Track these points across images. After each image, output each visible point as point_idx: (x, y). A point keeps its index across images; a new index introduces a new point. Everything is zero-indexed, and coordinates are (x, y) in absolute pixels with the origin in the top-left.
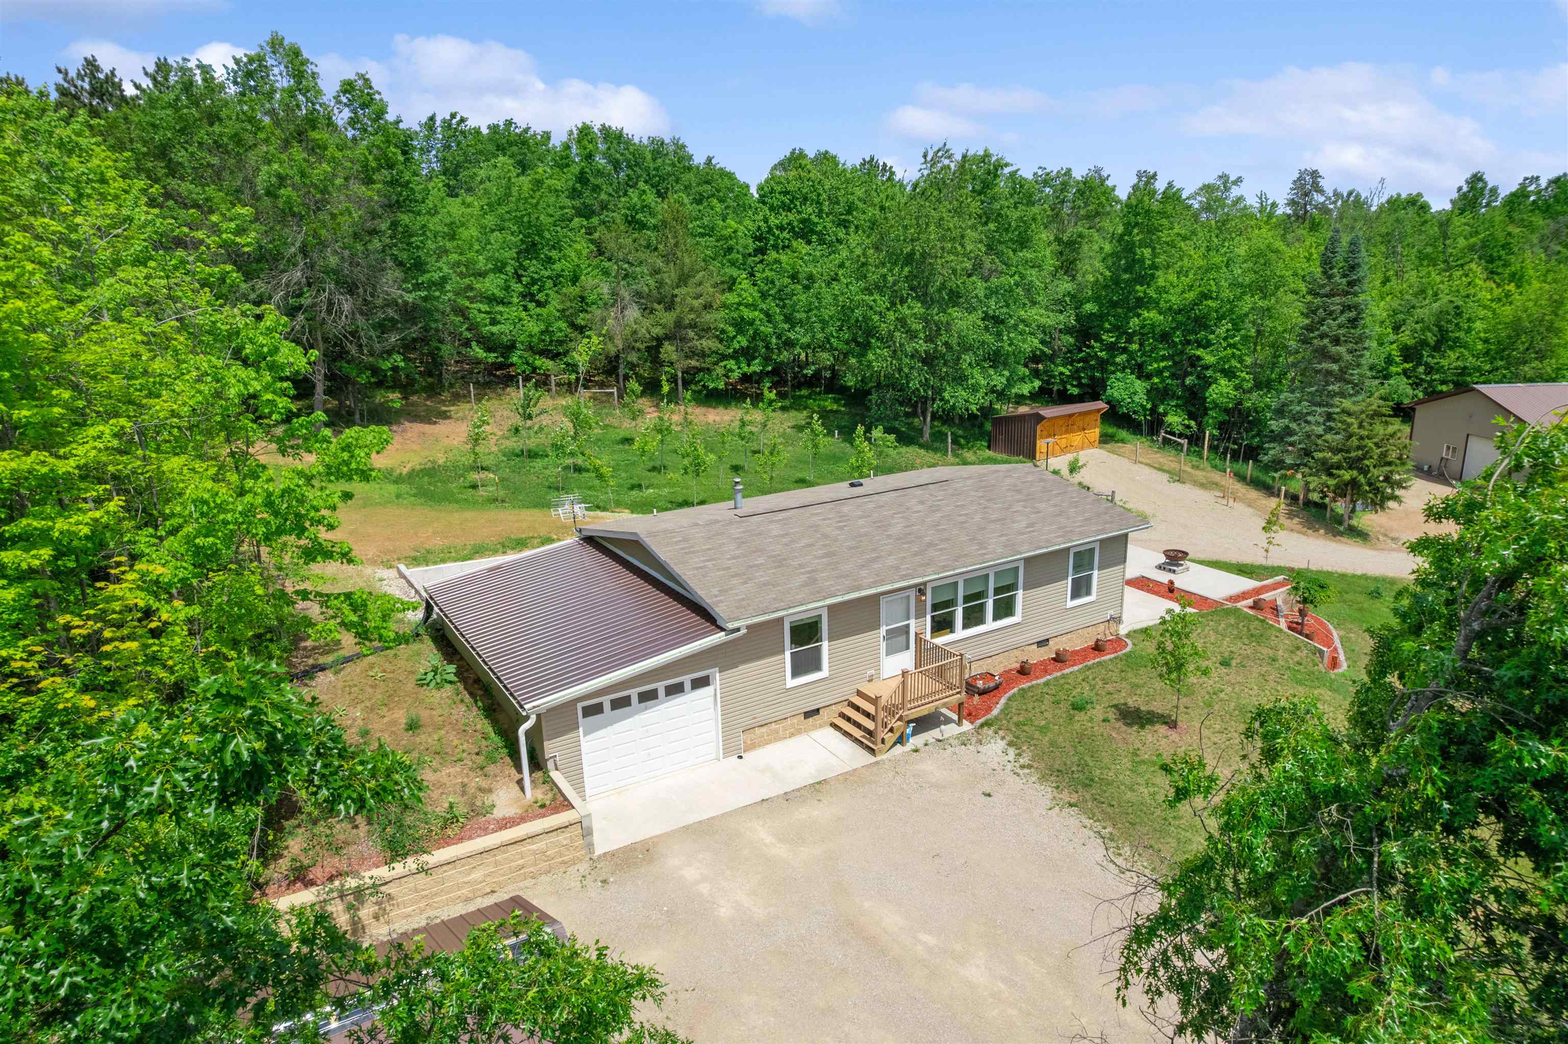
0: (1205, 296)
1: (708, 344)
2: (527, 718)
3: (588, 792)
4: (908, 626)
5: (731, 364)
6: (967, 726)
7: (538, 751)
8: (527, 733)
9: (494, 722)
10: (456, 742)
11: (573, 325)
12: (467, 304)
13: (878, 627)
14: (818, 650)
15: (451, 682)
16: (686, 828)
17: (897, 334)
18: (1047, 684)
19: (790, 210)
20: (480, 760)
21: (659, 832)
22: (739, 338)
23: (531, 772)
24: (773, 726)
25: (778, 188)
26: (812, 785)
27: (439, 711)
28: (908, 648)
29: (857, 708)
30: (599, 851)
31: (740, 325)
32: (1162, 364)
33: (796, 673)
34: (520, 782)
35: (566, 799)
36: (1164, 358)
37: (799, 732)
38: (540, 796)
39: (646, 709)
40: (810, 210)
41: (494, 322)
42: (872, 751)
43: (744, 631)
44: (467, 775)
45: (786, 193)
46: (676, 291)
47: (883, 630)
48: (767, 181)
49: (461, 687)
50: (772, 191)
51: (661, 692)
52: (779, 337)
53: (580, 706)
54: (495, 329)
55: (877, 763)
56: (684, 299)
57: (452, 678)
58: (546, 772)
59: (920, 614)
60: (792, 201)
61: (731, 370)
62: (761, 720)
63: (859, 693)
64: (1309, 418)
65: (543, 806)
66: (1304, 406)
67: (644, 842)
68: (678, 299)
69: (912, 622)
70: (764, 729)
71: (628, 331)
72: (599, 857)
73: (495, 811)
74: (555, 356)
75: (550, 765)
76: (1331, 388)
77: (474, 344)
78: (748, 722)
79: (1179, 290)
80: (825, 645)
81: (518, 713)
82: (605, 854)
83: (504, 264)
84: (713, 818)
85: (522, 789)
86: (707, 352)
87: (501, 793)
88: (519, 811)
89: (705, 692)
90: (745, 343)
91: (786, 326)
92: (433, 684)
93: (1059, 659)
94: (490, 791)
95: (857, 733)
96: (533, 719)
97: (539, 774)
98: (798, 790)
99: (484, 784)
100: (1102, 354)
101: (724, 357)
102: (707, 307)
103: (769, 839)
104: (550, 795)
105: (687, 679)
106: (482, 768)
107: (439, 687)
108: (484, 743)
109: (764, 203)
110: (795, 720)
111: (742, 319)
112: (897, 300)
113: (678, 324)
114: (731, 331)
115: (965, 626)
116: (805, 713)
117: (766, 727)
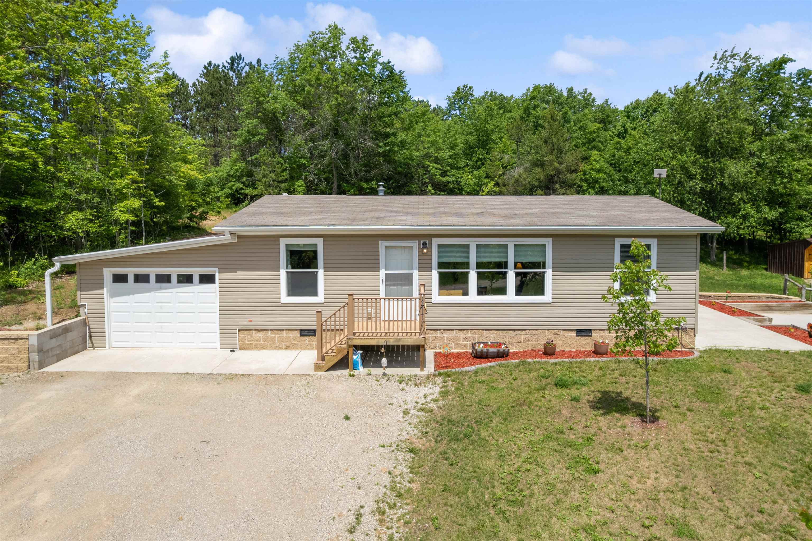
4: (410, 276)
13: (376, 269)
14: (315, 275)
18: (555, 364)
24: (269, 334)
26: (236, 375)
28: (411, 297)
30: (44, 370)
33: (292, 292)
37: (294, 346)
39: (161, 288)
43: (228, 236)
47: (382, 273)
51: (174, 278)
53: (107, 270)
55: (308, 375)
59: (425, 267)
62: (256, 325)
69: (416, 273)
72: (36, 372)
75: (82, 311)
78: (245, 323)
80: (321, 273)
82: (41, 372)
89: (213, 288)
93: (596, 350)
96: (57, 266)
98: (221, 375)
105: (195, 272)
110: (291, 335)
115: (481, 292)
116: (301, 331)
117: (262, 332)
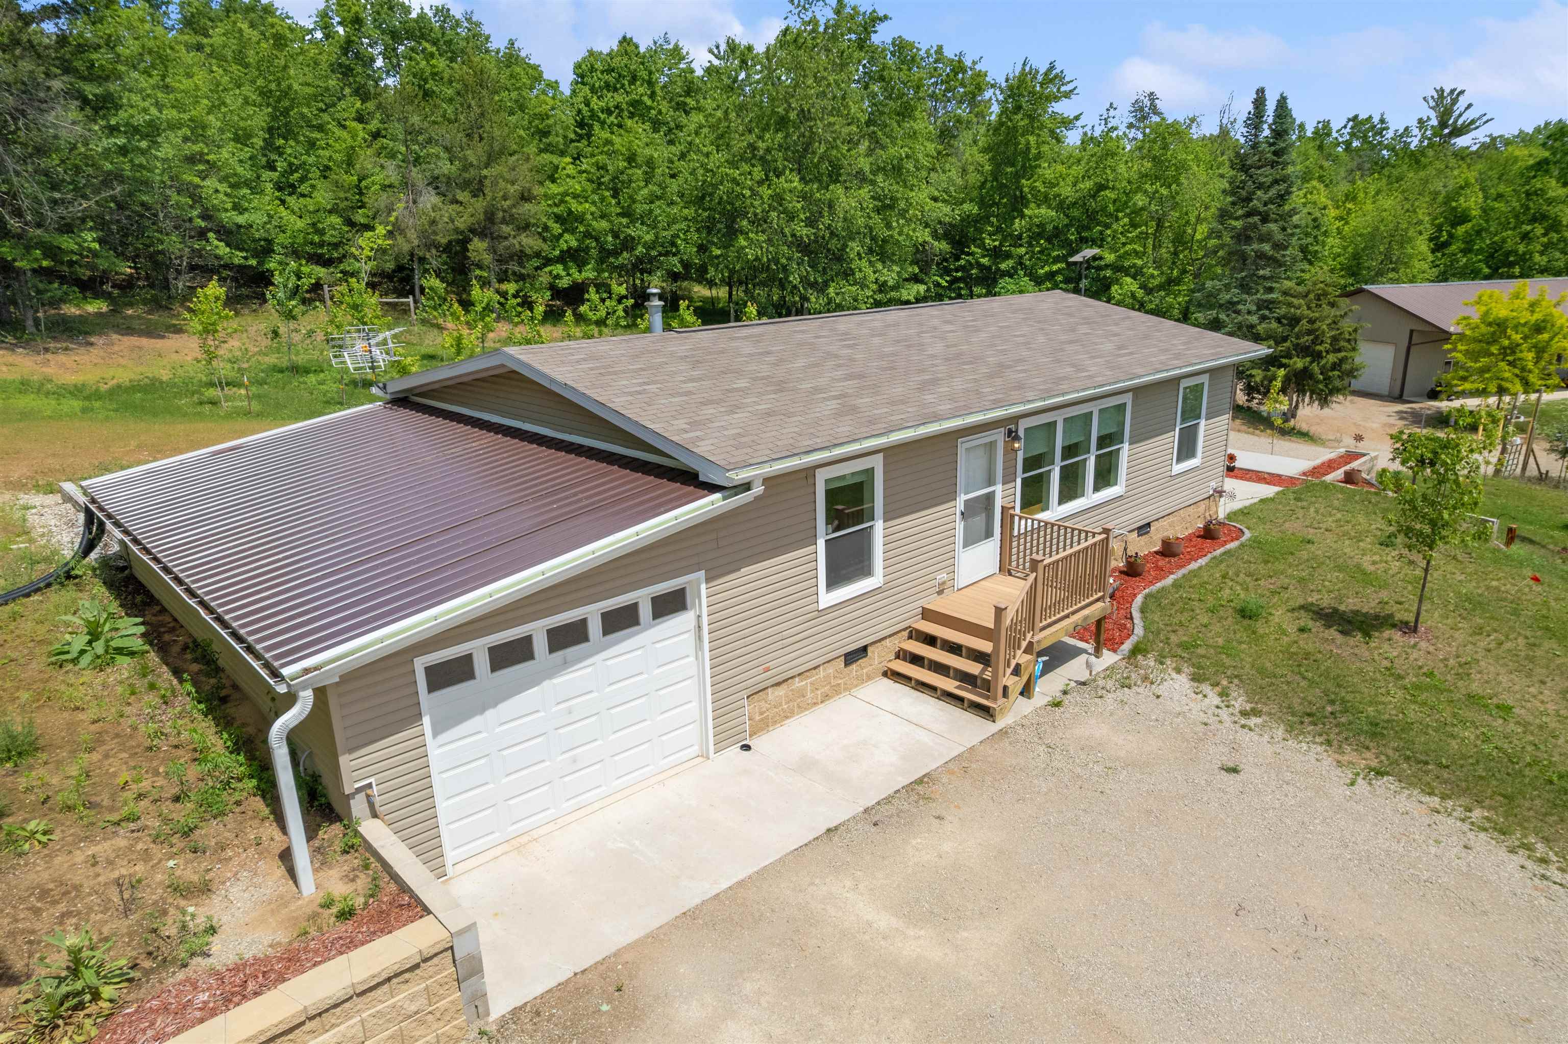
0: (1101, 187)
1: (530, 242)
2: (290, 699)
3: (451, 855)
4: (990, 498)
5: (559, 269)
6: (1109, 658)
7: (327, 780)
8: (293, 738)
9: (224, 722)
10: (124, 776)
11: (350, 223)
12: (197, 180)
13: (952, 496)
14: (867, 534)
15: (132, 654)
16: (690, 917)
17: (774, 214)
18: (1176, 585)
19: (616, 90)
20: (183, 813)
21: (633, 936)
22: (567, 236)
23: (311, 834)
24: (797, 683)
25: (599, 65)
26: (909, 788)
27: (92, 713)
28: (989, 534)
29: (931, 640)
30: (499, 1007)
31: (568, 220)
32: (1055, 268)
33: (834, 581)
34: (286, 856)
35: (404, 888)
36: (1057, 260)
37: (837, 691)
38: (339, 889)
39: (566, 664)
40: (641, 90)
41: (238, 208)
42: (986, 712)
43: (758, 489)
44: (146, 856)
45: (610, 70)
46: (485, 172)
47: (962, 499)
48: (584, 59)
49: (153, 658)
50: (592, 69)
51: (595, 627)
52: (616, 236)
53: (420, 664)
54: (241, 220)
55: (1003, 733)
56: (495, 184)
57: (137, 644)
58: (351, 827)
59: (1009, 478)
60: (618, 81)
61: (558, 277)
62: (776, 674)
63: (927, 614)
64: (1240, 307)
65: (346, 914)
66: (1234, 294)
67: (604, 967)
68: (487, 182)
69: (998, 489)
70: (781, 691)
71: (424, 220)
72: (503, 1023)
73: (216, 945)
74: (327, 263)
75: (358, 807)
76: (1261, 272)
77: (211, 235)
78: (758, 678)
79: (1069, 180)
80: (879, 527)
81: (270, 690)
82: (516, 1012)
83: (249, 136)
84: (740, 884)
85: (292, 873)
86: (528, 251)
87: (235, 891)
88: (283, 937)
89: (683, 621)
90: (574, 244)
91: (624, 221)
92: (86, 660)
93: (1168, 550)
94: (205, 889)
95: (949, 685)
96: (306, 699)
97: (331, 832)
98: (888, 800)
99: (190, 875)
100: (985, 261)
101: (548, 261)
102: (525, 197)
103: (884, 921)
104: (363, 881)
105: (643, 597)
106: (187, 832)
107: (102, 664)
108: (193, 772)
109: (583, 83)
110: (830, 670)
111: (570, 212)
112: (772, 171)
113: (490, 216)
114: (556, 228)
115: (1061, 502)
116: (847, 655)
117: (784, 686)
